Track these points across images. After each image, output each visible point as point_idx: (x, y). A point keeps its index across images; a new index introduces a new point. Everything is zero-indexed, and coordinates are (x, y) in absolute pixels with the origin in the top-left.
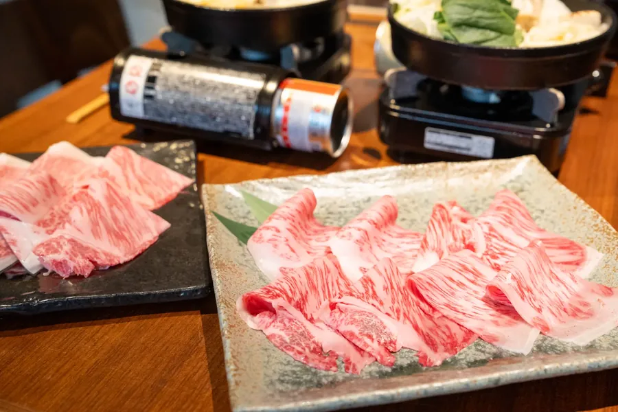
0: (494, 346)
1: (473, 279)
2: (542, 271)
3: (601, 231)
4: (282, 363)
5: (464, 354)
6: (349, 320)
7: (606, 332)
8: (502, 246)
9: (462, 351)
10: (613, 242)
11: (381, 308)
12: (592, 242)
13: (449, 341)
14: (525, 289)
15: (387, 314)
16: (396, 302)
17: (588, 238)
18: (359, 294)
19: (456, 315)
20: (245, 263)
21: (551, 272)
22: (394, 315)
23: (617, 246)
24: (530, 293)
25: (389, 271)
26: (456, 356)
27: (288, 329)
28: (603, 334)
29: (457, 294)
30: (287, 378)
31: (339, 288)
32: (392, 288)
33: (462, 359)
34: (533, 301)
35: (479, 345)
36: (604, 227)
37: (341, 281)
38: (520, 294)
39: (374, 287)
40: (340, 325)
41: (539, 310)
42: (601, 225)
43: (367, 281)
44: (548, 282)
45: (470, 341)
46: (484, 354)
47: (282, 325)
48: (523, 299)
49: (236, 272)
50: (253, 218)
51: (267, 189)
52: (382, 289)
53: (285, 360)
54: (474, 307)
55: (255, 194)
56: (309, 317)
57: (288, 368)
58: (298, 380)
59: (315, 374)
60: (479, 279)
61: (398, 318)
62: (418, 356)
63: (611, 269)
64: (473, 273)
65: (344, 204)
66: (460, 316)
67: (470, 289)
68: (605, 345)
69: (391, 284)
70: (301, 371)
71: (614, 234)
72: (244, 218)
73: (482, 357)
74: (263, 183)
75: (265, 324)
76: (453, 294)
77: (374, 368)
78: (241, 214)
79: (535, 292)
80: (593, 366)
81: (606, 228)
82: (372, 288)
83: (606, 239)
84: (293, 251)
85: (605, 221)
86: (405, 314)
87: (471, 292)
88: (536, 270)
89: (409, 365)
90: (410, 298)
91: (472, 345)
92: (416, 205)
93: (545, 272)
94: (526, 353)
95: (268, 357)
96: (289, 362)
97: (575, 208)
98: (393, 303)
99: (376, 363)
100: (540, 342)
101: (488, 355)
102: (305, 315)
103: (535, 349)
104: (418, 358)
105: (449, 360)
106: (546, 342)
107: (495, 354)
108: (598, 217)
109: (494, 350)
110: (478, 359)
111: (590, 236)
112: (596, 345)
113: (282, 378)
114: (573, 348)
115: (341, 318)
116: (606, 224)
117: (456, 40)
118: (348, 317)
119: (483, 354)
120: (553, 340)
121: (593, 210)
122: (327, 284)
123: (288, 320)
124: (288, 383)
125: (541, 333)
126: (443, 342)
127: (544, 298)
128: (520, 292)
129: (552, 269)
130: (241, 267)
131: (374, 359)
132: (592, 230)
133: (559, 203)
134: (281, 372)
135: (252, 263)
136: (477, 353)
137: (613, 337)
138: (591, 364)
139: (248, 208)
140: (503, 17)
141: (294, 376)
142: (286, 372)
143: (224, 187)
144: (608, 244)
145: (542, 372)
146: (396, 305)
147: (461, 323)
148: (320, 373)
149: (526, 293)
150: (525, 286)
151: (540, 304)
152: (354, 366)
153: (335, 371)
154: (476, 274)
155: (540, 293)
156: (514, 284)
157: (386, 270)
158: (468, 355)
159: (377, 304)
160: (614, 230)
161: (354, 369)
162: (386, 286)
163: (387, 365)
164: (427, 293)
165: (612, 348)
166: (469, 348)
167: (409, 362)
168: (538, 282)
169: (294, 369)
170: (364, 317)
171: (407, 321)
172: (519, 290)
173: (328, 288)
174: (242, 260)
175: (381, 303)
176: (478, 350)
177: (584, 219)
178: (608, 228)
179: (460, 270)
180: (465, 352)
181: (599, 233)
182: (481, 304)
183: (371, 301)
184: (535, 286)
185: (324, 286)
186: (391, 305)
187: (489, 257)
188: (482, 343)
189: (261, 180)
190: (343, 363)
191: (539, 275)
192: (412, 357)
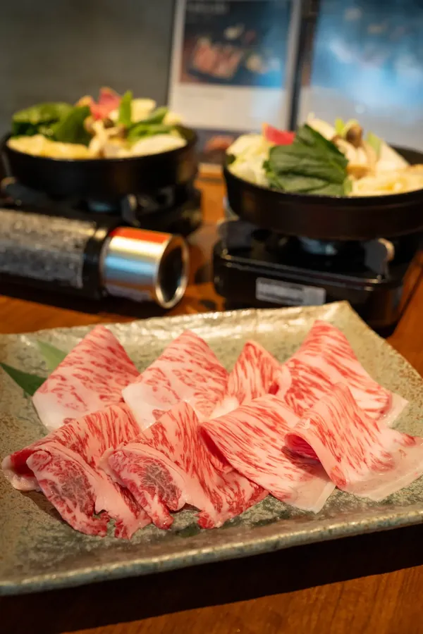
0: (284, 504)
1: (271, 424)
2: (346, 412)
3: (406, 377)
4: (43, 528)
5: (250, 514)
6: (133, 467)
7: (406, 484)
8: (310, 381)
9: (248, 510)
10: (417, 388)
11: (171, 455)
12: (397, 388)
13: (236, 499)
14: (327, 434)
15: (177, 463)
16: (188, 450)
17: (394, 385)
18: (146, 441)
19: (247, 469)
20: (25, 417)
21: (356, 415)
22: (183, 465)
23: (421, 392)
24: (332, 439)
25: (184, 415)
26: (241, 516)
27: (63, 474)
28: (402, 487)
29: (254, 441)
30: (45, 545)
31: (127, 434)
32: (186, 433)
33: (246, 519)
34: (334, 448)
35: (268, 502)
36: (409, 373)
37: (130, 427)
38: (321, 439)
39: (165, 432)
40: (122, 470)
41: (339, 459)
42: (406, 371)
43: (159, 428)
44: (352, 426)
45: (258, 498)
46: (272, 514)
47: (57, 468)
48: (324, 444)
49: (11, 427)
50: (47, 368)
51: (65, 338)
52: (174, 434)
53: (49, 523)
54: (270, 457)
55: (52, 344)
56: (89, 459)
57: (50, 534)
58: (58, 547)
59: (80, 540)
60: (279, 425)
61: (187, 469)
62: (199, 517)
63: (415, 417)
64: (272, 417)
65: (146, 353)
66: (252, 470)
67: (267, 435)
68: (402, 500)
69: (185, 429)
70: (63, 537)
71: (419, 379)
72: (37, 368)
73: (269, 516)
74: (61, 332)
75: (39, 466)
76: (248, 441)
77: (149, 532)
78: (34, 365)
79: (337, 436)
80: (382, 525)
81: (411, 373)
82: (163, 434)
83: (410, 386)
84: (80, 400)
85: (410, 366)
86: (194, 466)
87: (267, 439)
88: (340, 413)
89: (187, 527)
90: (202, 450)
91: (260, 504)
92: (223, 353)
93: (349, 415)
94: (316, 511)
95: (29, 521)
96: (53, 526)
97: (383, 354)
98: (185, 450)
99: (152, 525)
100: (334, 498)
101: (275, 514)
102: (85, 458)
103: (328, 506)
104: (198, 519)
105: (232, 520)
106: (341, 498)
107: (283, 512)
108: (403, 363)
109: (283, 508)
110: (264, 519)
111: (396, 383)
112: (394, 500)
113: (39, 546)
114: (368, 504)
115: (124, 463)
116: (411, 370)
117: (282, 188)
118: (132, 462)
119: (270, 513)
120: (348, 495)
121: (399, 355)
122: (114, 429)
123: (64, 462)
124: (44, 551)
125: (337, 488)
126: (229, 499)
127: (345, 446)
128: (321, 436)
129: (356, 412)
130: (21, 421)
131: (149, 521)
132: (398, 376)
133: (368, 349)
134: (41, 538)
135: (35, 416)
136: (264, 511)
137: (413, 491)
138: (381, 522)
139: (43, 358)
140: (331, 167)
141: (55, 542)
142: (46, 538)
143: (19, 337)
144: (413, 390)
145: (326, 533)
146: (187, 454)
147: (252, 478)
148: (86, 538)
149: (327, 438)
150: (326, 431)
151: (341, 452)
152: (125, 529)
153: (103, 536)
154: (277, 419)
155: (342, 438)
156: (315, 428)
157: (180, 415)
158: (254, 514)
159: (166, 450)
160: (418, 376)
161: (125, 533)
162: (179, 430)
163: (162, 528)
164: (219, 440)
165: (409, 502)
166: (257, 507)
167: (188, 524)
168: (341, 426)
169: (56, 534)
170: (149, 464)
171: (195, 475)
172: (319, 434)
173: (115, 432)
174: (23, 413)
175: (172, 449)
176: (266, 509)
177: (390, 365)
178: (413, 374)
179: (259, 415)
180: (251, 510)
181: (404, 380)
182: (277, 453)
183: (160, 446)
184: (337, 431)
185: (110, 430)
186: (182, 452)
187: (293, 396)
188: (271, 500)
189: (59, 329)
190: (114, 526)
191: (342, 419)
192: (192, 518)
